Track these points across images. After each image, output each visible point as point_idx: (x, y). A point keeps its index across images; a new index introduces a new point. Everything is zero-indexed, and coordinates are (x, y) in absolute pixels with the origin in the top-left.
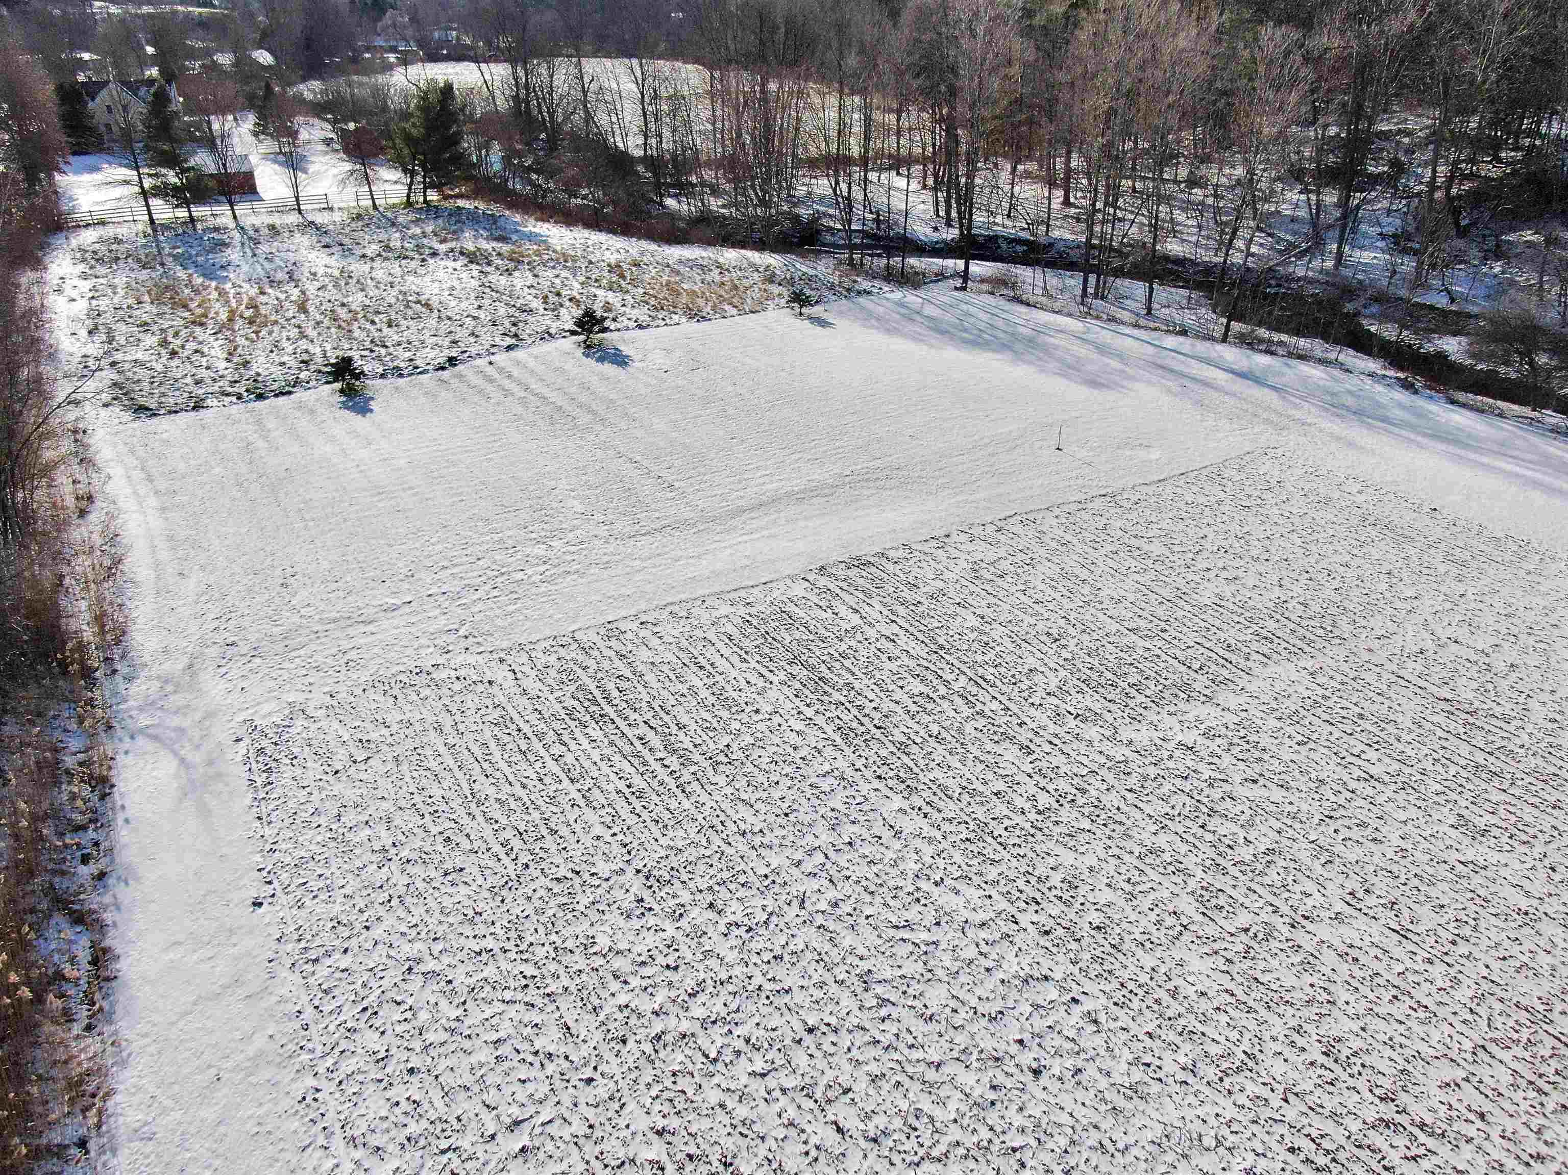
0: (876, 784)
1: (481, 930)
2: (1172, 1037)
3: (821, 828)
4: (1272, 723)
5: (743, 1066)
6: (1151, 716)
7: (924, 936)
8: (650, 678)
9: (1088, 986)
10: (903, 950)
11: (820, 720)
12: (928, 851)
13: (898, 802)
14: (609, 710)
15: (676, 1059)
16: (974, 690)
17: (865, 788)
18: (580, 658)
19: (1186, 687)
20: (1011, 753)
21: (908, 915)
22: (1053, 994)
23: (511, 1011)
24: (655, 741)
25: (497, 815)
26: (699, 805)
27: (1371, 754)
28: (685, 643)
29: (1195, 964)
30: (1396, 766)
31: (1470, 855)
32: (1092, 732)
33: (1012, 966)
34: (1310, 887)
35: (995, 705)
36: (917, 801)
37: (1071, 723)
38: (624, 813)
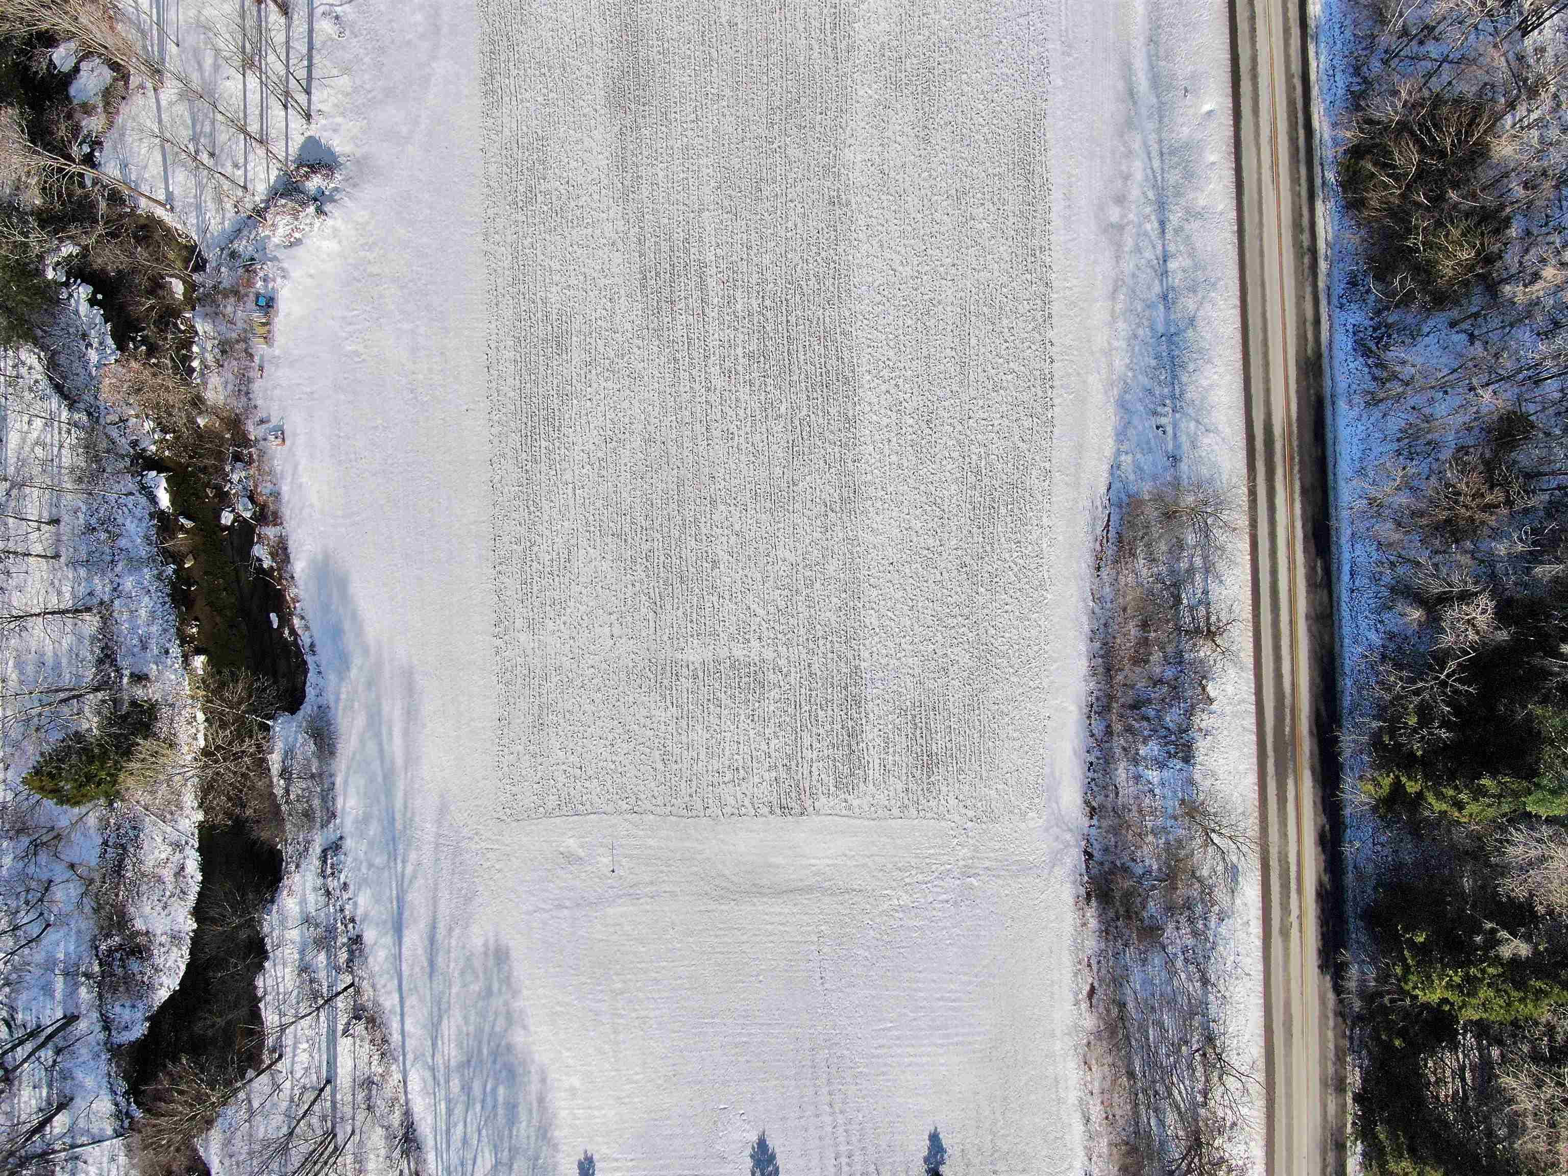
0: (864, 675)
1: (996, 677)
2: (856, 555)
3: (891, 666)
4: (722, 635)
5: (953, 601)
6: (757, 659)
7: (890, 614)
8: (904, 771)
9: (862, 577)
10: (897, 613)
11: (863, 714)
12: (867, 642)
13: (863, 665)
14: (925, 758)
15: (966, 611)
16: (803, 703)
17: (868, 676)
18: (921, 798)
19: (732, 667)
20: (815, 668)
21: (888, 622)
22: (872, 580)
23: (996, 645)
24: (918, 731)
25: (977, 723)
26: (920, 695)
27: (708, 605)
28: (883, 785)
29: (832, 568)
30: (706, 597)
31: (727, 557)
32: (782, 662)
33: (875, 593)
34: (781, 573)
35: (803, 691)
36: (857, 662)
37: (785, 670)
38: (941, 705)
